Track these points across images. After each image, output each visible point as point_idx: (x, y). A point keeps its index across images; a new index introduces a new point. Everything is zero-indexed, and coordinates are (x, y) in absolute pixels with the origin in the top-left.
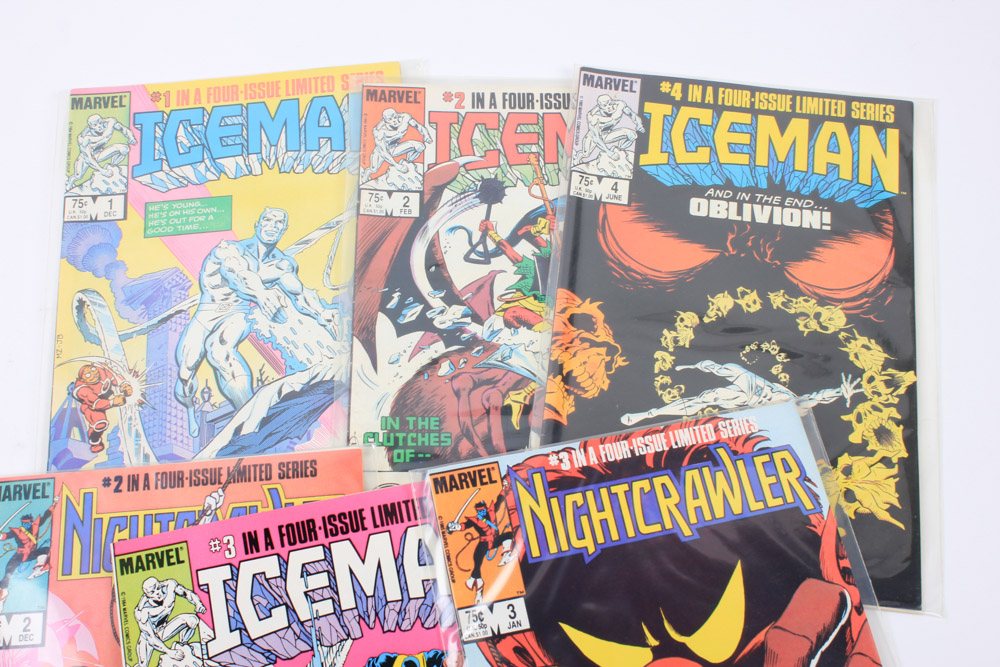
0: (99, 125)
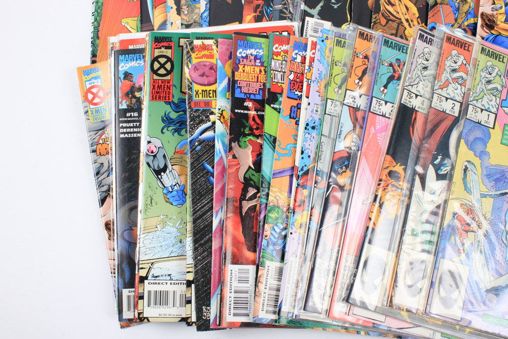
0: (491, 68)
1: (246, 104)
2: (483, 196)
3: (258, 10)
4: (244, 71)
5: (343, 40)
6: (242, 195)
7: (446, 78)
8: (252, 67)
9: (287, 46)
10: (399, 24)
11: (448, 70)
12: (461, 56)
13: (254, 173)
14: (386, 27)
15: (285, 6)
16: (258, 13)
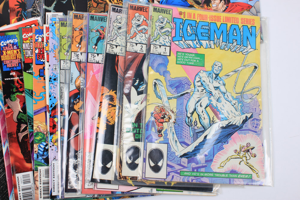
0: (162, 19)
1: (11, 74)
2: (169, 99)
3: (19, 14)
4: (7, 54)
5: (65, 22)
6: (17, 130)
7: (134, 31)
8: (12, 51)
9: (32, 33)
10: (105, 4)
11: (134, 26)
12: (142, 16)
13: (23, 114)
14: (97, 8)
15: (35, 9)
16: (19, 17)
